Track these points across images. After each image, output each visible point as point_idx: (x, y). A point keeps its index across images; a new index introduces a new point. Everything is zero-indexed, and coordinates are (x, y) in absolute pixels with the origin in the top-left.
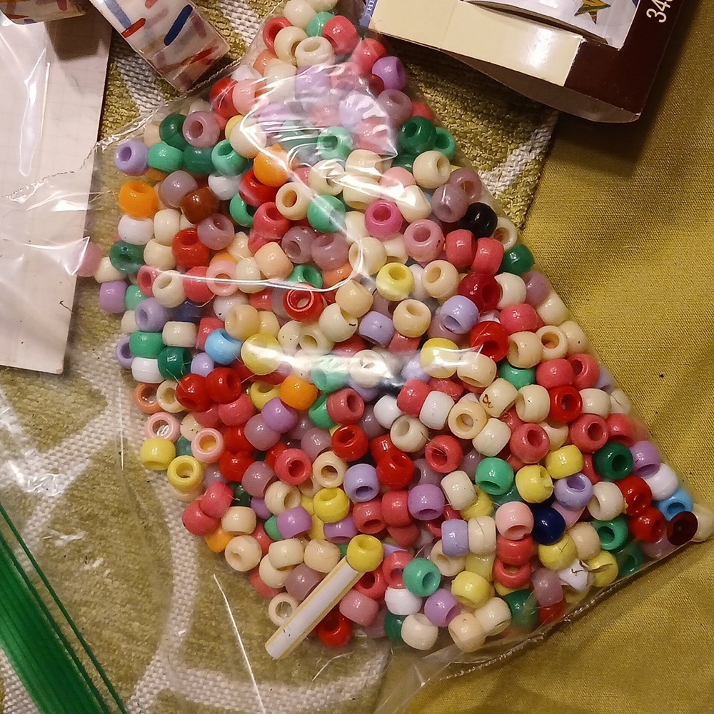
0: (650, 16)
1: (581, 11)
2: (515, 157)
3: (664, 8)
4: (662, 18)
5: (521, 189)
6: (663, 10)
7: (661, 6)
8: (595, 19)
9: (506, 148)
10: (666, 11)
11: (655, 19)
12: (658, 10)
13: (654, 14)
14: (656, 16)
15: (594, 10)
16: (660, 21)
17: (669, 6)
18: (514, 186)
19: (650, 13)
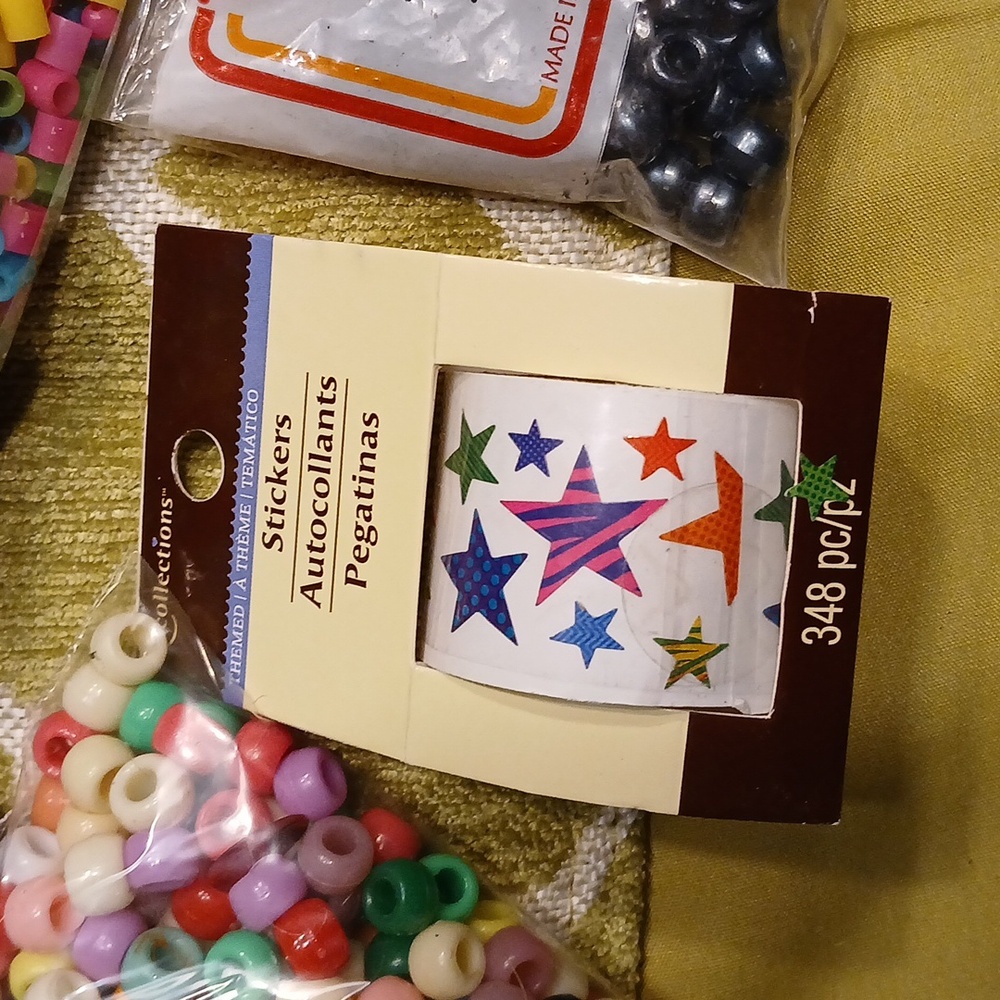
0: (810, 642)
1: (676, 675)
2: (590, 844)
3: (831, 616)
4: (832, 635)
5: (618, 897)
6: (830, 620)
7: (826, 615)
8: (705, 681)
9: (568, 830)
10: (838, 620)
11: (820, 644)
12: (822, 625)
13: (816, 634)
14: (820, 637)
15: (700, 666)
16: (831, 642)
17: (840, 610)
18: (603, 896)
19: (809, 635)
